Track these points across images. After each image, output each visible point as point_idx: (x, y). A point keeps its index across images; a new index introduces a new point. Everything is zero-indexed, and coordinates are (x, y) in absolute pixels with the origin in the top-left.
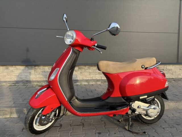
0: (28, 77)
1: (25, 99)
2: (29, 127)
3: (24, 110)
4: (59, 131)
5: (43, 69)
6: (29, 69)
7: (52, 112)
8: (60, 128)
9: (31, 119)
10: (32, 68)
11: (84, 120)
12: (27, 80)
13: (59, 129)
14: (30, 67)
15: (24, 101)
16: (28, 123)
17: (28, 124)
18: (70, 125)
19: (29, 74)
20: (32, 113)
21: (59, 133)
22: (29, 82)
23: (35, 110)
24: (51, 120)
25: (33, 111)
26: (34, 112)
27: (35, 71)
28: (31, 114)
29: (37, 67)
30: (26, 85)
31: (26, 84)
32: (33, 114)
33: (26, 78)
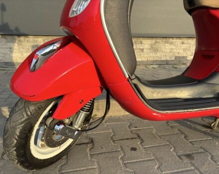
0: (8, 56)
1: (4, 91)
2: (18, 155)
3: (4, 111)
4: (91, 155)
5: (34, 41)
6: (8, 42)
7: (78, 113)
8: (92, 148)
9: (21, 132)
10: (13, 39)
11: (136, 127)
12: (6, 61)
13: (90, 149)
14: (9, 38)
15: (3, 93)
16: (13, 145)
17: (15, 148)
18: (112, 138)
19: (10, 51)
20: (25, 115)
21: (93, 160)
22: (11, 65)
23: (32, 108)
24: (76, 132)
25: (26, 111)
26: (29, 114)
27: (19, 45)
28: (21, 118)
29: (22, 38)
30: (4, 70)
31: (4, 68)
32: (27, 120)
33: (4, 57)
